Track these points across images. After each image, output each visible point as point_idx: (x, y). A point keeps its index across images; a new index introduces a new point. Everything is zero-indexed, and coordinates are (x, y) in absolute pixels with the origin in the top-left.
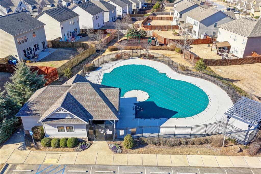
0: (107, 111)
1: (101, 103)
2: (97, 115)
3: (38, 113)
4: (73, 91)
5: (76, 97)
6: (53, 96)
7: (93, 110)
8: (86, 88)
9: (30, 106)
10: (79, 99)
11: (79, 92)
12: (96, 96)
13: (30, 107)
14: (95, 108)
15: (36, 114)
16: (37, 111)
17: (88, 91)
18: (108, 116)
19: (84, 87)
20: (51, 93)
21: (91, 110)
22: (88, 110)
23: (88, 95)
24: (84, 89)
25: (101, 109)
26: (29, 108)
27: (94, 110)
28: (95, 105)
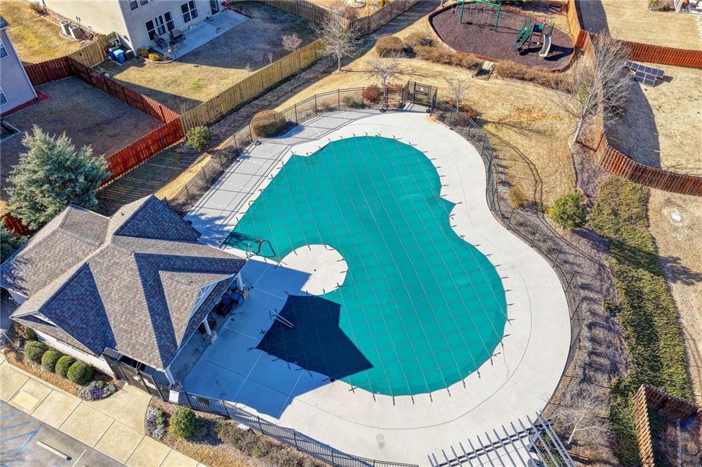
0: (147, 340)
1: (142, 317)
2: (125, 341)
3: (25, 289)
4: (97, 263)
5: (99, 280)
6: (60, 259)
7: (121, 326)
8: (123, 266)
9: (15, 266)
10: (104, 288)
11: (108, 269)
12: (138, 295)
13: (15, 268)
14: (126, 325)
15: (21, 289)
16: (24, 282)
17: (125, 274)
18: (147, 354)
19: (121, 262)
20: (58, 249)
21: (117, 324)
22: (112, 323)
23: (122, 285)
24: (118, 267)
25: (137, 333)
26: (12, 269)
27: (124, 327)
28: (128, 315)
